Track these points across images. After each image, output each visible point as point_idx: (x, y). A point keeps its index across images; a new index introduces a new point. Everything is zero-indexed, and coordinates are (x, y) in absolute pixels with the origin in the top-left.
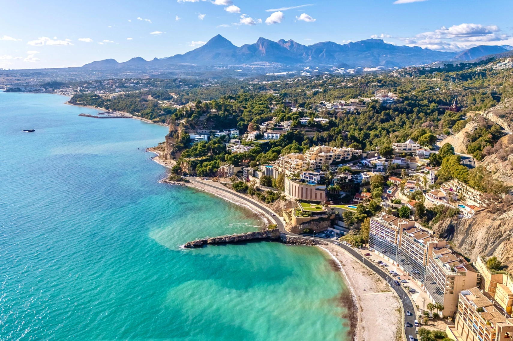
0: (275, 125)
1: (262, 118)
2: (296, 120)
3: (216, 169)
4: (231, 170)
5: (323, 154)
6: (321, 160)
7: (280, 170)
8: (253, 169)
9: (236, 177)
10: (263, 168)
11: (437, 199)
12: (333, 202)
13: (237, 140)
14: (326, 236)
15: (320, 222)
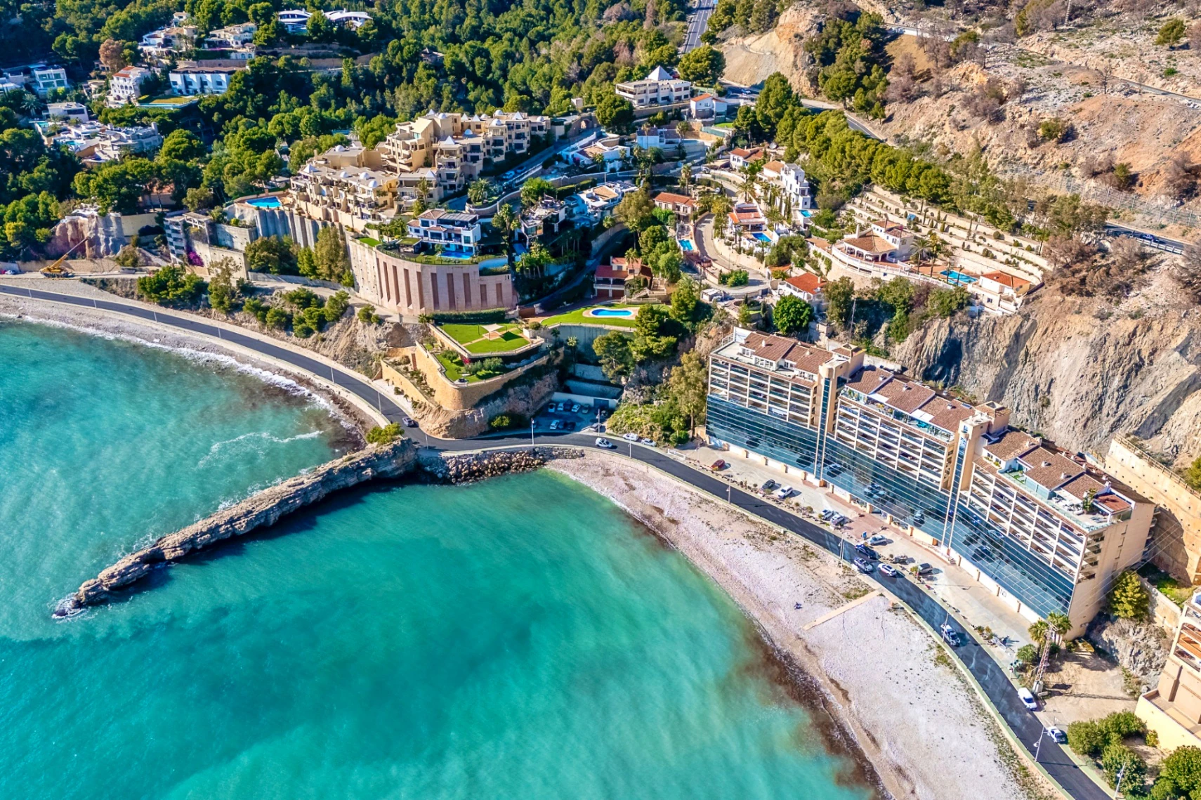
0: (199, 43)
1: (135, 17)
2: (269, 22)
3: (45, 231)
4: (114, 228)
5: (448, 143)
6: (451, 165)
7: (317, 212)
8: (204, 219)
9: (138, 251)
10: (247, 211)
11: (876, 259)
12: (541, 307)
13: (74, 106)
14: (566, 425)
15: (531, 385)
